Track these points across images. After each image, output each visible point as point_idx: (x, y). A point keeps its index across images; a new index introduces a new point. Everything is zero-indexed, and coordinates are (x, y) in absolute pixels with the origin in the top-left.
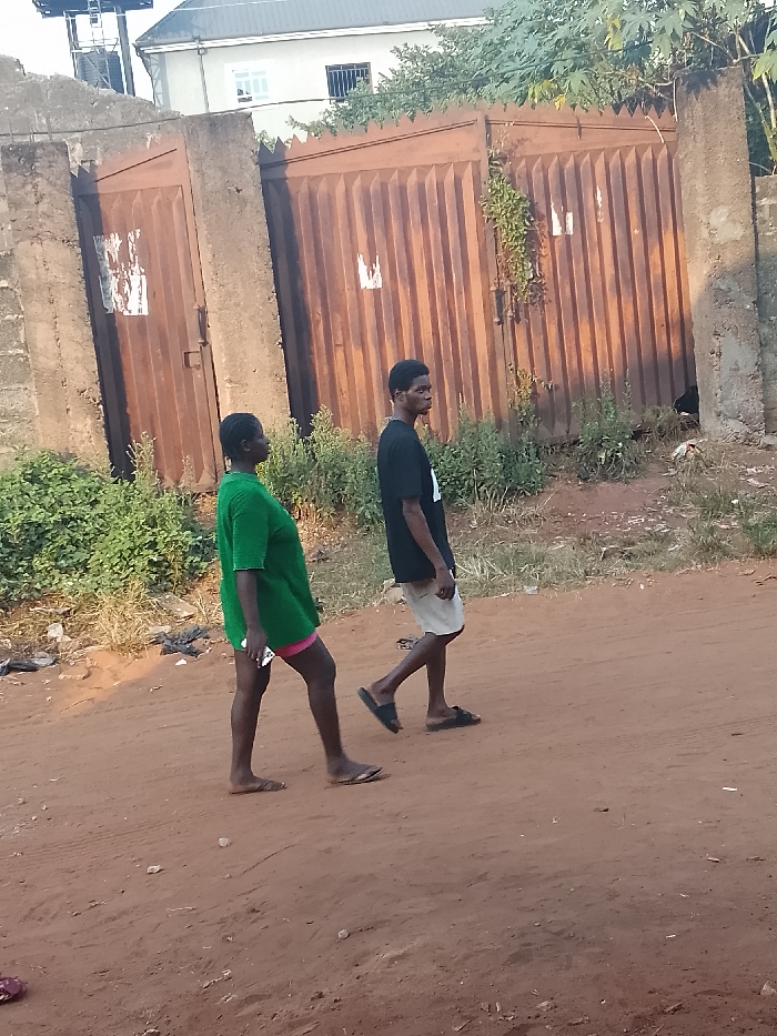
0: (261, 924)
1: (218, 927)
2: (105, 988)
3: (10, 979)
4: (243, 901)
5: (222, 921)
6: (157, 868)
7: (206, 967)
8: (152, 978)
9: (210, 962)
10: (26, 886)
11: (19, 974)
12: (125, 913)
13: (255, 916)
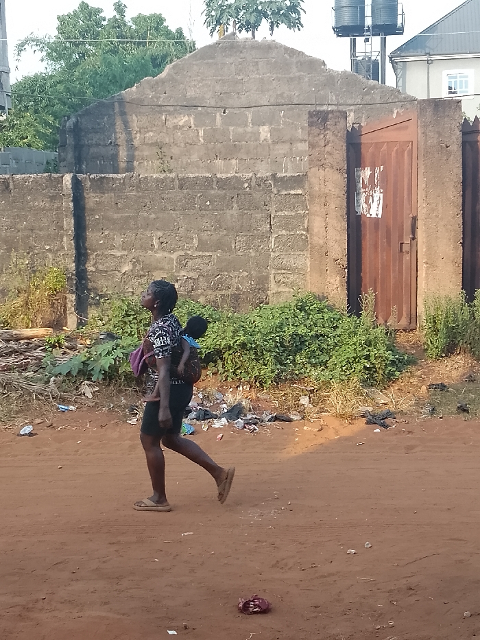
0: (413, 599)
1: (388, 594)
2: (316, 617)
3: (262, 599)
4: (404, 581)
5: (390, 591)
6: (353, 551)
7: (379, 617)
8: (345, 616)
9: (381, 614)
10: (275, 547)
11: (268, 598)
12: (333, 574)
13: (411, 592)
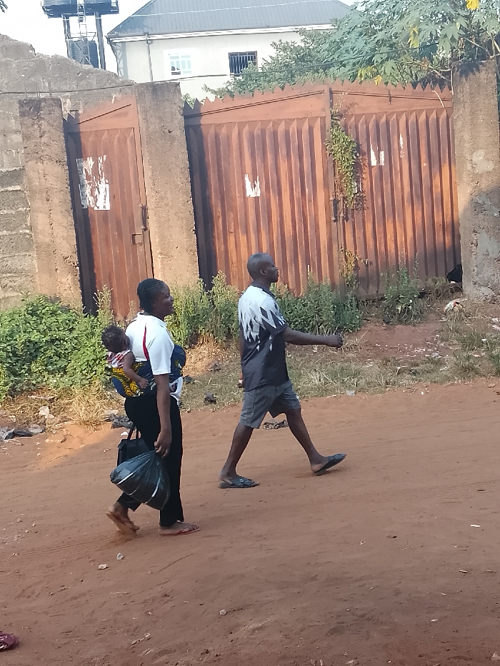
0: (171, 604)
1: (143, 606)
2: (67, 643)
3: (8, 635)
4: (159, 589)
5: (145, 602)
6: (105, 566)
7: (134, 631)
8: (100, 637)
9: (137, 628)
10: (20, 575)
11: (14, 632)
12: (84, 595)
13: (167, 598)
